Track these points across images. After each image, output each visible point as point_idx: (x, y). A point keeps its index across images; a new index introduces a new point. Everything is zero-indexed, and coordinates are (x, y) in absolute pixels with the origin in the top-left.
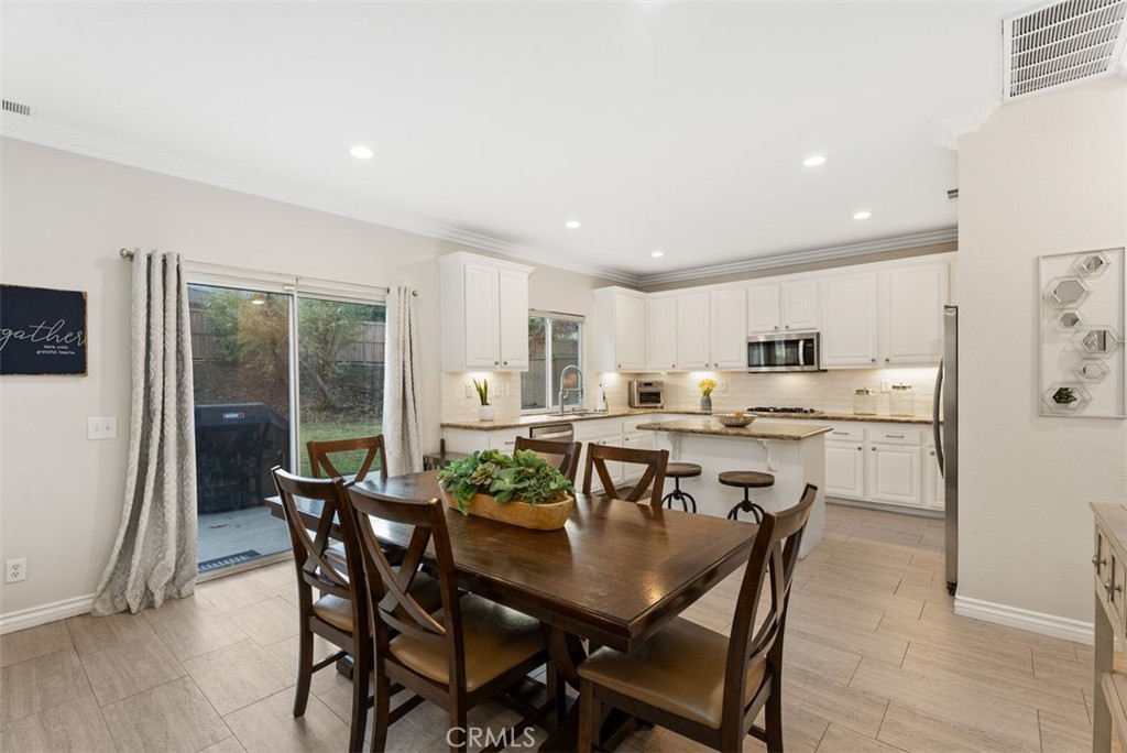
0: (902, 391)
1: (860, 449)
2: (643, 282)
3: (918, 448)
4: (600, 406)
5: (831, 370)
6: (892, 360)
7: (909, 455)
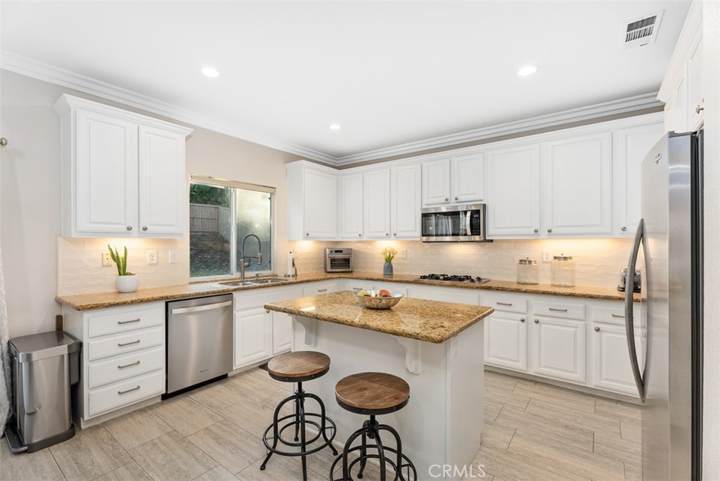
0: (562, 262)
1: (523, 321)
2: (339, 162)
3: (583, 323)
4: (291, 271)
5: (496, 240)
6: (554, 231)
7: (573, 330)
